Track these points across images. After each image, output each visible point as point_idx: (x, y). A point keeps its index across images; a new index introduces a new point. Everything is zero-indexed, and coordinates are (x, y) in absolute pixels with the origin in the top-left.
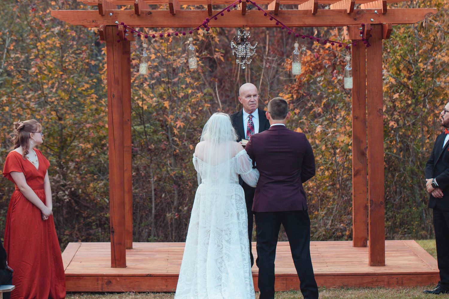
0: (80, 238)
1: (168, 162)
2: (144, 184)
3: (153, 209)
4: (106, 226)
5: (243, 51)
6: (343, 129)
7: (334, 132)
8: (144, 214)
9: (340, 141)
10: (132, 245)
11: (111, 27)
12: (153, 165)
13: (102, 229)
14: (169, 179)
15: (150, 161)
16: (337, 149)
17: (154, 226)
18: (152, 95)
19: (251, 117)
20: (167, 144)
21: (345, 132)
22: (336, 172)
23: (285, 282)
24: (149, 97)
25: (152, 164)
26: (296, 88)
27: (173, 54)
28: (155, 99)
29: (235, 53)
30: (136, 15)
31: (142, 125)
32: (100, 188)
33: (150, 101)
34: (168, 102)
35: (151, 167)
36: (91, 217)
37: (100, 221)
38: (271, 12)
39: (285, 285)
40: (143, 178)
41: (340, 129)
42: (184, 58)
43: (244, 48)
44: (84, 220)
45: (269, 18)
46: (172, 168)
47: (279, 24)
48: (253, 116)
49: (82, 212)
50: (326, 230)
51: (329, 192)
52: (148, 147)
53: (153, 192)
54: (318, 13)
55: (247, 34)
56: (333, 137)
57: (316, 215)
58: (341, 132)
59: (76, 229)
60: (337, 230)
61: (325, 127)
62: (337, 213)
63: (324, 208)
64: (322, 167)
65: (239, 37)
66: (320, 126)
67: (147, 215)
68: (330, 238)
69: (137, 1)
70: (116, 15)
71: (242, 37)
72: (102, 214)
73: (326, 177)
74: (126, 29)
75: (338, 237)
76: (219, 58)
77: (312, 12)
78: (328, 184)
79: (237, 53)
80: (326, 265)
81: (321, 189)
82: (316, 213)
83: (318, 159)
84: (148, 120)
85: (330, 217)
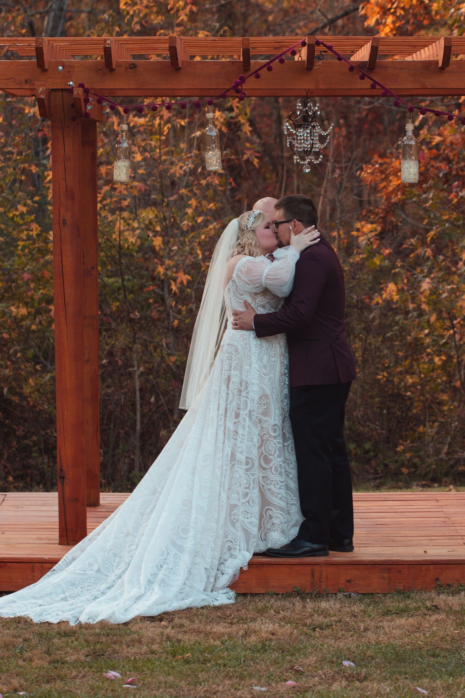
0: (12, 473)
1: (164, 342)
2: (122, 378)
3: (138, 423)
5: (307, 140)
7: (452, 292)
8: (122, 431)
10: (98, 499)
11: (60, 93)
12: (137, 347)
13: (49, 458)
14: (165, 370)
15: (132, 339)
16: (456, 319)
17: (139, 454)
20: (161, 309)
23: (386, 575)
25: (135, 346)
26: (381, 215)
29: (290, 142)
30: (107, 70)
31: (118, 276)
32: (45, 385)
34: (160, 238)
35: (134, 350)
36: (31, 437)
38: (361, 65)
39: (387, 581)
40: (119, 369)
41: (463, 286)
42: (191, 161)
43: (307, 133)
44: (18, 442)
45: (358, 76)
46: (170, 351)
47: (378, 87)
49: (16, 428)
50: (439, 462)
51: (441, 394)
52: (129, 315)
53: (138, 393)
55: (316, 108)
56: (452, 300)
57: (420, 433)
59: (5, 456)
60: (458, 461)
61: (438, 282)
62: (458, 431)
63: (434, 422)
64: (429, 350)
65: (298, 113)
66: (428, 280)
67: (127, 434)
68: (446, 474)
69: (108, 42)
70: (69, 70)
71: (305, 114)
72: (48, 431)
73: (436, 367)
74: (87, 96)
75: (459, 473)
76: (251, 160)
77: (440, 65)
78: (439, 380)
79: (294, 142)
80: (462, 542)
81: (428, 388)
82: (421, 429)
83: (423, 336)
84: (128, 268)
85: (447, 438)
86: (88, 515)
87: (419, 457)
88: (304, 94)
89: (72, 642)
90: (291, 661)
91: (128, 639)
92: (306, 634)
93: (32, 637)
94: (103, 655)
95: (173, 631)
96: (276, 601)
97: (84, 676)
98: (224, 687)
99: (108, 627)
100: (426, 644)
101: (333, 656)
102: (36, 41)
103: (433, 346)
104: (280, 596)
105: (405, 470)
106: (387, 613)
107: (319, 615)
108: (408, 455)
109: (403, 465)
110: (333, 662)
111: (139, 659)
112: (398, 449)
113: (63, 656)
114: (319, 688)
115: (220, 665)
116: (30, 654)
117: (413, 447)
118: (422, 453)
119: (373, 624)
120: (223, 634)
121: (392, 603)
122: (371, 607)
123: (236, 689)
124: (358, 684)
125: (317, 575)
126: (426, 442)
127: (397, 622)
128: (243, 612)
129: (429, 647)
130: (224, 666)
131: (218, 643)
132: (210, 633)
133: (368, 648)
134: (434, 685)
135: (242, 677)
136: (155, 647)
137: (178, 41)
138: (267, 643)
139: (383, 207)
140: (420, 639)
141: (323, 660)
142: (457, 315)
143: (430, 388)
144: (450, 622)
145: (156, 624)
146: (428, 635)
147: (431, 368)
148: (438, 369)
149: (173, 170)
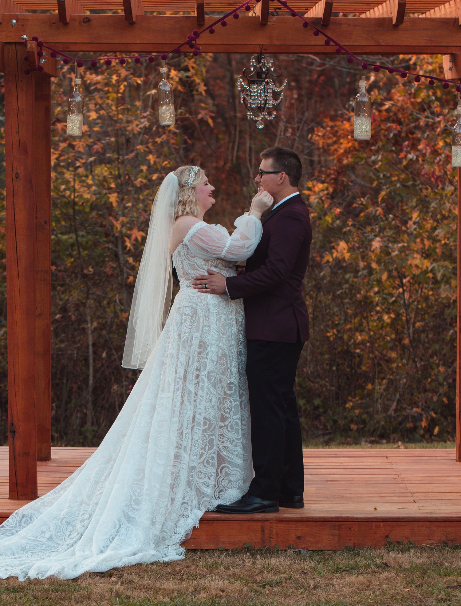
1: (117, 298)
2: (76, 334)
3: (91, 378)
5: (261, 96)
6: (418, 245)
7: (402, 250)
8: (75, 385)
9: (413, 266)
10: (49, 453)
11: (14, 47)
12: (91, 302)
14: (117, 325)
15: (85, 295)
16: (405, 277)
17: (92, 408)
18: (89, 182)
20: (115, 266)
21: (422, 249)
22: (404, 318)
23: (336, 532)
24: (85, 184)
25: (89, 301)
26: (333, 176)
27: (126, 111)
28: (94, 188)
29: (244, 99)
30: (61, 24)
31: (72, 232)
33: (87, 193)
34: (116, 195)
35: (87, 306)
38: (316, 21)
39: (337, 538)
40: (72, 324)
41: (413, 244)
42: (146, 119)
43: (261, 90)
45: (312, 32)
46: (123, 307)
47: (332, 43)
50: (388, 419)
51: (390, 352)
52: (82, 270)
53: (91, 348)
54: (404, 25)
55: (269, 63)
56: (402, 258)
57: (368, 390)
58: (416, 249)
60: (406, 418)
61: (388, 240)
62: (407, 389)
63: (383, 379)
64: (378, 308)
65: (252, 69)
66: (377, 239)
67: (80, 388)
68: (395, 431)
70: (23, 23)
71: (259, 71)
73: (385, 325)
74: (41, 49)
75: (407, 430)
76: (205, 119)
77: (394, 22)
78: (388, 338)
79: (248, 98)
80: (411, 499)
81: (376, 345)
82: (370, 386)
83: (372, 294)
84: (82, 224)
85: (395, 395)
86: (39, 469)
87: (367, 413)
88: (258, 50)
89: (21, 598)
91: (77, 595)
92: (256, 591)
95: (122, 587)
96: (226, 557)
100: (376, 602)
103: (382, 304)
104: (230, 552)
105: (353, 427)
106: (337, 570)
107: (269, 572)
108: (357, 412)
109: (352, 421)
112: (347, 406)
117: (361, 403)
118: (371, 409)
119: (322, 581)
120: (173, 591)
121: (342, 560)
122: (321, 564)
125: (267, 532)
126: (375, 399)
127: (347, 579)
128: (193, 568)
131: (167, 599)
132: (160, 589)
138: (217, 600)
139: (335, 168)
140: (370, 597)
142: (406, 274)
143: (379, 346)
144: (400, 580)
145: (106, 579)
146: (378, 593)
147: (380, 325)
148: (387, 326)
149: (129, 128)
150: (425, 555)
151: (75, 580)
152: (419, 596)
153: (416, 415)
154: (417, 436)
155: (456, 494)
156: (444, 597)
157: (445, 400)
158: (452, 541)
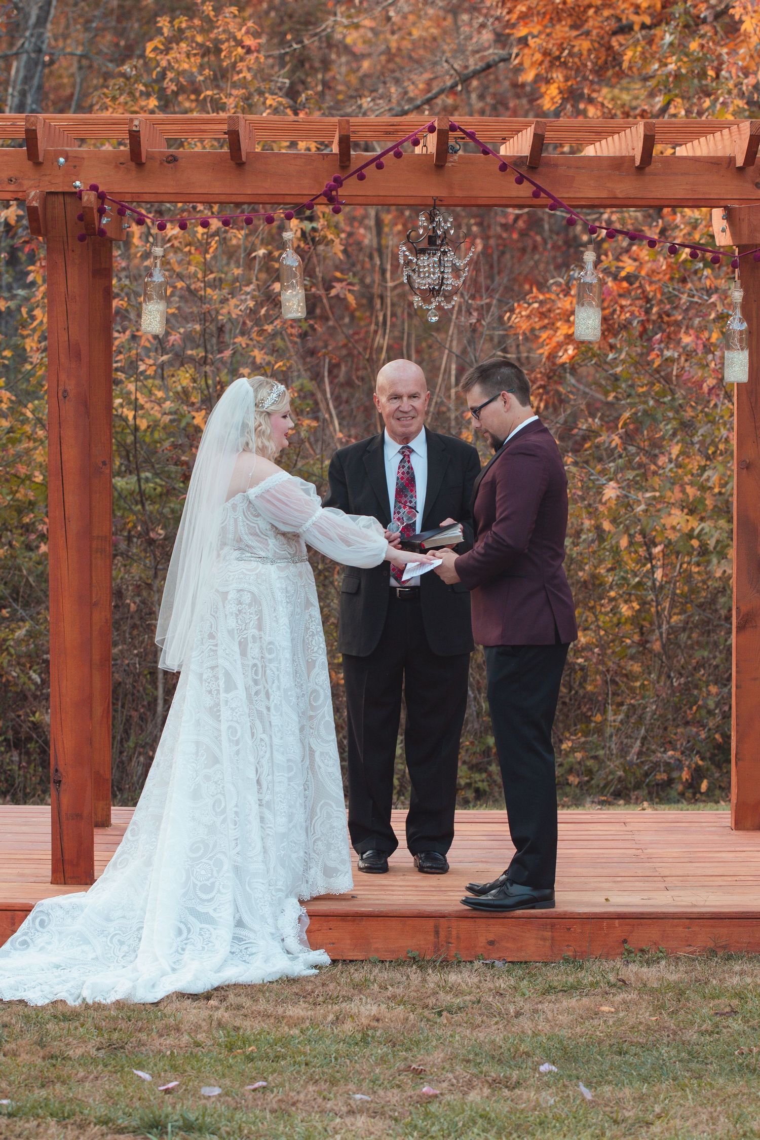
2: (135, 632)
3: (160, 702)
4: (31, 746)
5: (434, 273)
6: (677, 495)
7: (652, 502)
8: (135, 714)
9: (668, 527)
10: (109, 815)
11: (61, 198)
13: (20, 754)
15: (152, 573)
16: (655, 545)
18: (160, 394)
19: (406, 453)
21: (683, 500)
22: (653, 610)
23: (548, 934)
24: (153, 398)
25: (158, 582)
26: (541, 382)
27: (217, 283)
28: (168, 405)
29: (409, 277)
30: (133, 164)
31: (131, 473)
32: (19, 642)
33: (156, 412)
34: (203, 412)
35: (155, 589)
37: (16, 732)
38: (519, 161)
39: (548, 943)
40: (132, 617)
41: (669, 494)
43: (435, 262)
45: (513, 179)
47: (542, 195)
48: (412, 451)
50: (628, 767)
51: (631, 663)
52: (147, 533)
54: (652, 167)
55: (446, 223)
56: (651, 516)
57: (597, 723)
58: (673, 501)
60: (656, 766)
61: (629, 486)
62: (657, 720)
63: (620, 704)
64: (612, 594)
65: (421, 232)
66: (612, 484)
67: (142, 718)
68: (638, 786)
69: (136, 123)
70: (75, 164)
71: (431, 234)
72: (21, 713)
73: (623, 620)
74: (103, 203)
75: (657, 785)
76: (342, 296)
77: (638, 163)
78: (628, 641)
79: (415, 277)
80: (662, 885)
81: (609, 651)
82: (599, 718)
83: (602, 571)
84: (147, 460)
85: (638, 729)
86: (97, 839)
87: (595, 758)
88: (430, 202)
89: (76, 1028)
90: (406, 1059)
91: (160, 1024)
92: (428, 1020)
93: (13, 1021)
94: (123, 1048)
95: (226, 1015)
96: (380, 971)
97: (97, 1078)
98: (306, 1095)
99: (129, 1008)
100: (608, 1036)
101: (469, 1052)
102: (27, 120)
103: (620, 586)
104: (387, 964)
105: (573, 780)
106: (550, 990)
107: (447, 993)
108: (579, 755)
109: (570, 771)
110: (468, 1061)
111: (178, 1054)
112: (564, 746)
113: (63, 1048)
114: (449, 1097)
115: (300, 1064)
116: (14, 1046)
117: (584, 743)
118: (601, 753)
119: (527, 1007)
120: (303, 1020)
121: (558, 975)
122: (525, 982)
123: (324, 1098)
124: (506, 1092)
125: (442, 934)
126: (607, 735)
127: (565, 1003)
128: (332, 986)
129: (613, 1041)
130: (307, 1064)
131: (295, 1032)
132: (283, 1017)
133: (522, 1041)
134: (621, 1095)
135: (333, 1082)
136: (201, 1037)
137: (242, 123)
138: (370, 1033)
139: (543, 370)
140: (598, 1028)
141: (453, 1058)
142: (657, 540)
143: (613, 652)
144: (644, 1004)
145: (203, 1003)
146: (611, 1023)
147: (615, 620)
148: (626, 622)
149: (225, 311)
150: (682, 968)
151: (156, 1004)
152: (672, 1026)
153: (672, 761)
154: (673, 794)
155: (730, 879)
156: (710, 1028)
157: (717, 736)
158: (724, 947)
